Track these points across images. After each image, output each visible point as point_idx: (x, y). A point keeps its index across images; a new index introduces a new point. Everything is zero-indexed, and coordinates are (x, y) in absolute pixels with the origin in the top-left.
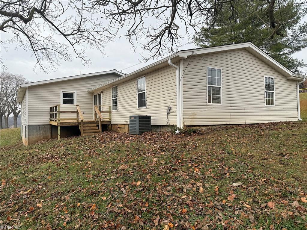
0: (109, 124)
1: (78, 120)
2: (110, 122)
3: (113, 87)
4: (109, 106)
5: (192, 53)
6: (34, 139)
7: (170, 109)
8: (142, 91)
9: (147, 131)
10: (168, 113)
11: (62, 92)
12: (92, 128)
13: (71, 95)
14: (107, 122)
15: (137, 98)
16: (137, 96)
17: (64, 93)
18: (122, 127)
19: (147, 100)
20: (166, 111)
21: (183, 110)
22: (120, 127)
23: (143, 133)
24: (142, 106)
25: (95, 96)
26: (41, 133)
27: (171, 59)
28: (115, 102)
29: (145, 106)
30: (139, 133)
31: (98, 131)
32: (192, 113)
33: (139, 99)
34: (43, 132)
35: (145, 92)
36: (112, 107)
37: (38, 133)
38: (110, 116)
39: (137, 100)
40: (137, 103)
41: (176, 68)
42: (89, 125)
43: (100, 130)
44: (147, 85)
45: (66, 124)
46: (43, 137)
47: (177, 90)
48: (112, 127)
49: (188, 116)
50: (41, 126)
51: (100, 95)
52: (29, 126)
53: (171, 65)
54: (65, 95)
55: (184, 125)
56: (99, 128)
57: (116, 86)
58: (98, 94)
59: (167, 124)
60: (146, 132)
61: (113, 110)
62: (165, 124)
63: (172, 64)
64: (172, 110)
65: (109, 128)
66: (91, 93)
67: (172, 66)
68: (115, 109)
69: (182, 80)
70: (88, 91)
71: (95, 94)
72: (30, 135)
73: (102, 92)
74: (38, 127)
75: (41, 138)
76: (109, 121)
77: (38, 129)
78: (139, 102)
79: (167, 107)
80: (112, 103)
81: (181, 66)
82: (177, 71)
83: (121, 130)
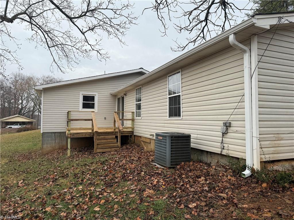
0: (131, 136)
1: (93, 130)
2: (133, 132)
3: (136, 88)
4: (132, 112)
5: (277, 19)
6: (48, 149)
7: (227, 125)
8: (175, 93)
9: (183, 161)
10: (224, 134)
11: (82, 94)
12: (109, 140)
13: (92, 98)
14: (128, 133)
15: (168, 103)
16: (168, 100)
17: (83, 96)
18: (148, 142)
19: (184, 107)
20: (220, 128)
21: (260, 131)
22: (145, 140)
23: (177, 165)
24: (176, 115)
25: (119, 99)
26: (57, 141)
27: (235, 34)
28: (139, 107)
29: (179, 116)
30: (171, 165)
31: (116, 145)
32: (275, 135)
33: (170, 105)
34: (59, 141)
35: (180, 95)
36: (135, 113)
37: (54, 142)
38: (133, 124)
39: (168, 107)
40: (168, 110)
41: (244, 51)
42: (106, 137)
43: (119, 144)
44: (184, 85)
45: (78, 135)
46: (58, 147)
47: (247, 92)
48: (135, 139)
49: (268, 142)
50: (56, 134)
51: (123, 98)
52: (43, 134)
53: (234, 44)
54: (85, 98)
55: (262, 160)
56: (117, 141)
57: (140, 87)
58: (121, 96)
59: (221, 152)
60: (183, 163)
61: (137, 117)
62: (218, 151)
63: (237, 43)
64: (231, 128)
65: (131, 141)
66: (114, 96)
67: (237, 46)
68: (139, 117)
69: (256, 73)
70: (111, 93)
71: (119, 97)
72: (44, 144)
73: (125, 95)
74: (53, 135)
75: (57, 147)
76: (131, 131)
77: (54, 138)
78: (170, 108)
79: (222, 122)
80: (135, 108)
81: (255, 46)
82: (246, 57)
83: (145, 145)
